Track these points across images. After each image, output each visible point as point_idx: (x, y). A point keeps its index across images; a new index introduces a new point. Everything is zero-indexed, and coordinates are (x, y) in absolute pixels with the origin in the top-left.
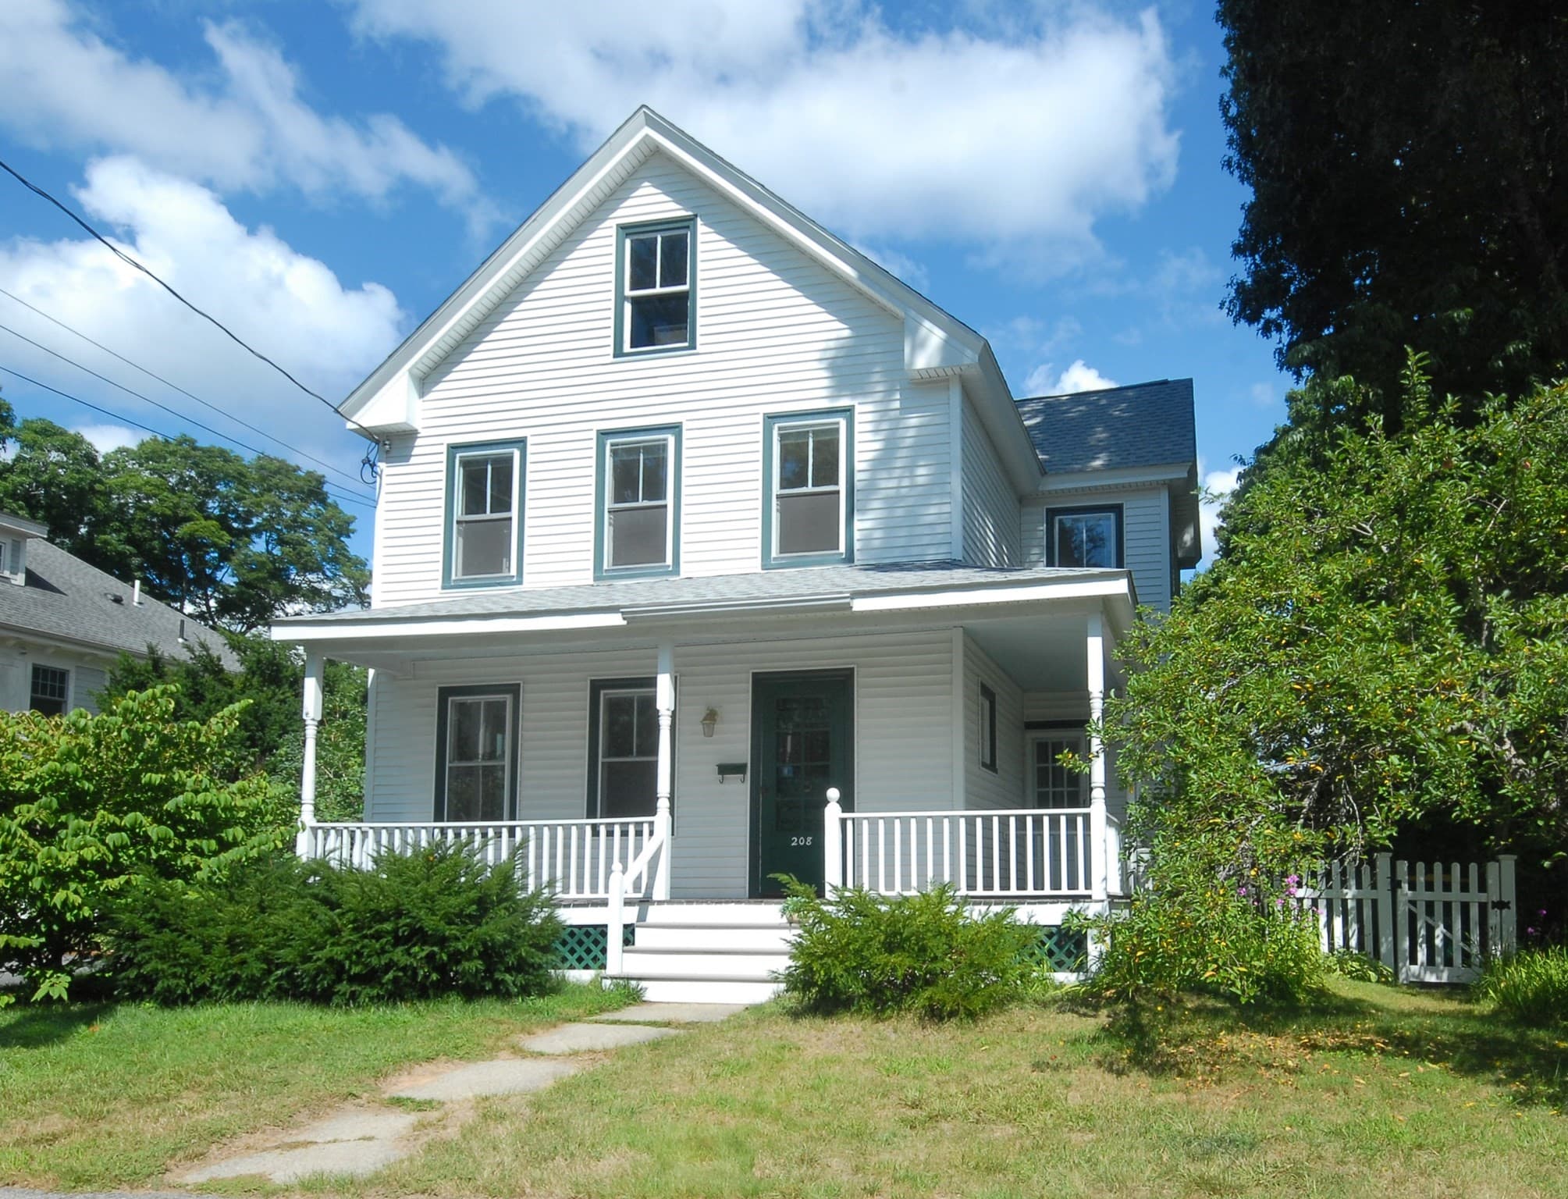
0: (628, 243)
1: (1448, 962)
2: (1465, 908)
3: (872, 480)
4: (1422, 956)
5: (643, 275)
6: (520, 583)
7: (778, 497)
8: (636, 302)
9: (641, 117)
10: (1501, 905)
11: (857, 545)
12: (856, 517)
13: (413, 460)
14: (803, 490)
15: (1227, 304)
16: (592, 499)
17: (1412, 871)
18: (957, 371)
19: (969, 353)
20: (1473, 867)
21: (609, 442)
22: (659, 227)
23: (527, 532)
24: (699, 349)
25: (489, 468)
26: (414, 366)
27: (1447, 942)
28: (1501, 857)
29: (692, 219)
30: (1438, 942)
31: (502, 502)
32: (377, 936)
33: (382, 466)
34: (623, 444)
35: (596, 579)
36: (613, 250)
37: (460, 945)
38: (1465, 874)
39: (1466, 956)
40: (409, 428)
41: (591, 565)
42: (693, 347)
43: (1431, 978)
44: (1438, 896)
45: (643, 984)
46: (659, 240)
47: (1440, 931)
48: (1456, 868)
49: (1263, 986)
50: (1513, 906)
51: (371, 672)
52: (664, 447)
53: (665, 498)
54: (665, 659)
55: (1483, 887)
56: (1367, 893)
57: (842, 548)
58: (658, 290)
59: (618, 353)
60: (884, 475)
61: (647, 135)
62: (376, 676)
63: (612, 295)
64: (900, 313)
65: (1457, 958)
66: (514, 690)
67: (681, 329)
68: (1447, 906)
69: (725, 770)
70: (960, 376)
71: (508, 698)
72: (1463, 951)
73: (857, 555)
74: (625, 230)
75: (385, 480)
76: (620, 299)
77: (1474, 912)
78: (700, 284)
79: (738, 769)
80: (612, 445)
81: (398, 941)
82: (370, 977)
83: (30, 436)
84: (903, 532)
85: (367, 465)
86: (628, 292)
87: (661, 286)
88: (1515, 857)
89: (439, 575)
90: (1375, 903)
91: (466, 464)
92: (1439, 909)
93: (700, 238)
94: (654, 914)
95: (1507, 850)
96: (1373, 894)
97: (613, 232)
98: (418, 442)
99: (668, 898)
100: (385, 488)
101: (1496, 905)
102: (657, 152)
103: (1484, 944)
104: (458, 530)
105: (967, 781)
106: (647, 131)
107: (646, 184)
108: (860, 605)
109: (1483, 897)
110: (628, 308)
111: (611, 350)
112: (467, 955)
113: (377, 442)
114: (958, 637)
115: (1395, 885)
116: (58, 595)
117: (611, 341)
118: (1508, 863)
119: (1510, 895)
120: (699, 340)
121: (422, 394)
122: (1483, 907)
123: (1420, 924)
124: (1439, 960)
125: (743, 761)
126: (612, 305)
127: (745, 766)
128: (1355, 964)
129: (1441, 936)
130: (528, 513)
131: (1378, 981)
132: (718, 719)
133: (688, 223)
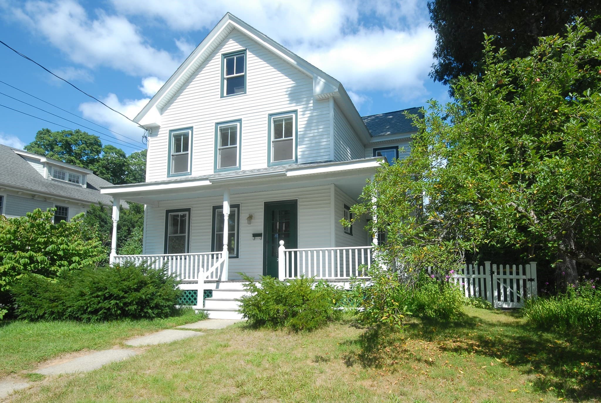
0: (225, 60)
1: (512, 301)
2: (518, 281)
3: (304, 134)
4: (502, 298)
5: (230, 71)
6: (191, 174)
7: (273, 142)
8: (228, 79)
9: (227, 16)
10: (531, 280)
11: (299, 157)
12: (298, 147)
13: (159, 136)
14: (281, 139)
15: (431, 74)
16: (213, 146)
17: (498, 268)
18: (331, 94)
19: (334, 87)
20: (521, 267)
21: (219, 126)
22: (235, 54)
23: (193, 157)
24: (247, 93)
25: (182, 137)
26: (158, 104)
27: (512, 293)
28: (531, 262)
29: (245, 50)
30: (508, 293)
31: (186, 148)
32: (98, 296)
33: (149, 138)
34: (223, 127)
35: (214, 172)
36: (220, 62)
37: (127, 300)
38: (517, 269)
39: (519, 298)
40: (156, 125)
41: (213, 168)
42: (246, 93)
43: (505, 306)
44: (508, 277)
45: (209, 312)
46: (235, 58)
47: (508, 289)
48: (514, 267)
49: (437, 313)
50: (536, 280)
51: (145, 206)
52: (236, 127)
53: (236, 144)
54: (226, 196)
55: (524, 273)
56: (482, 276)
57: (294, 158)
58: (235, 75)
59: (222, 96)
60: (308, 132)
61: (230, 23)
62: (147, 207)
63: (220, 78)
64: (311, 75)
65: (515, 299)
66: (189, 210)
67: (242, 88)
68: (511, 280)
69: (255, 235)
70: (333, 97)
71: (187, 213)
72: (518, 296)
73: (299, 160)
74: (225, 55)
75: (150, 142)
76: (223, 79)
77: (521, 282)
78: (248, 72)
79: (259, 235)
80: (220, 127)
81: (105, 299)
82: (95, 312)
83: (106, 150)
84: (315, 152)
85: (144, 138)
86: (225, 76)
87: (236, 74)
88: (536, 263)
89: (166, 173)
90: (485, 279)
91: (175, 136)
92: (508, 282)
93: (248, 56)
94: (222, 286)
95: (533, 260)
96: (484, 276)
97: (220, 56)
98: (160, 130)
99: (227, 280)
100: (150, 145)
101: (529, 280)
102: (234, 29)
103: (525, 295)
104: (173, 158)
105: (336, 237)
106: (230, 21)
107: (231, 40)
108: (290, 174)
109: (524, 277)
110: (225, 81)
111: (219, 96)
112: (131, 303)
113: (147, 130)
114: (332, 188)
115: (492, 273)
116: (97, 191)
117: (219, 93)
118: (534, 265)
119: (535, 276)
120: (247, 90)
121: (161, 114)
122: (524, 281)
123: (501, 287)
124: (508, 299)
125: (261, 233)
126: (220, 81)
127: (262, 234)
128: (477, 302)
129: (509, 291)
130: (193, 151)
131: (486, 308)
132: (253, 218)
133: (243, 52)
